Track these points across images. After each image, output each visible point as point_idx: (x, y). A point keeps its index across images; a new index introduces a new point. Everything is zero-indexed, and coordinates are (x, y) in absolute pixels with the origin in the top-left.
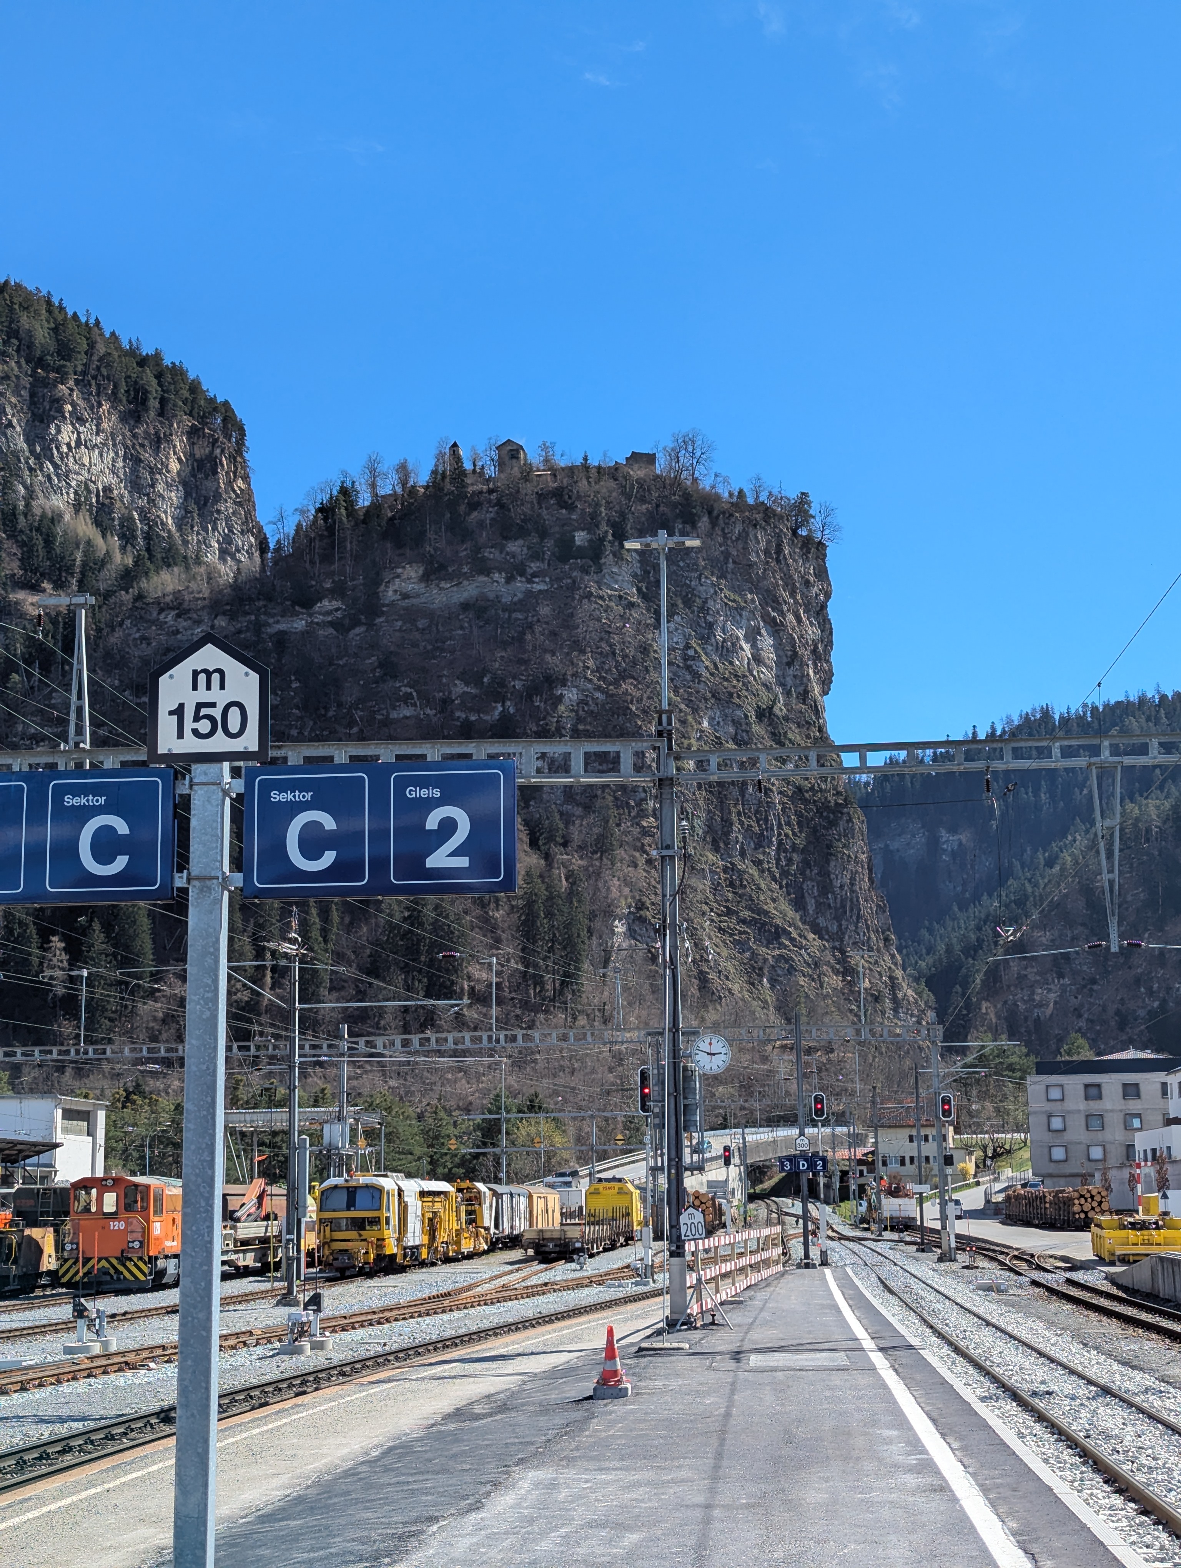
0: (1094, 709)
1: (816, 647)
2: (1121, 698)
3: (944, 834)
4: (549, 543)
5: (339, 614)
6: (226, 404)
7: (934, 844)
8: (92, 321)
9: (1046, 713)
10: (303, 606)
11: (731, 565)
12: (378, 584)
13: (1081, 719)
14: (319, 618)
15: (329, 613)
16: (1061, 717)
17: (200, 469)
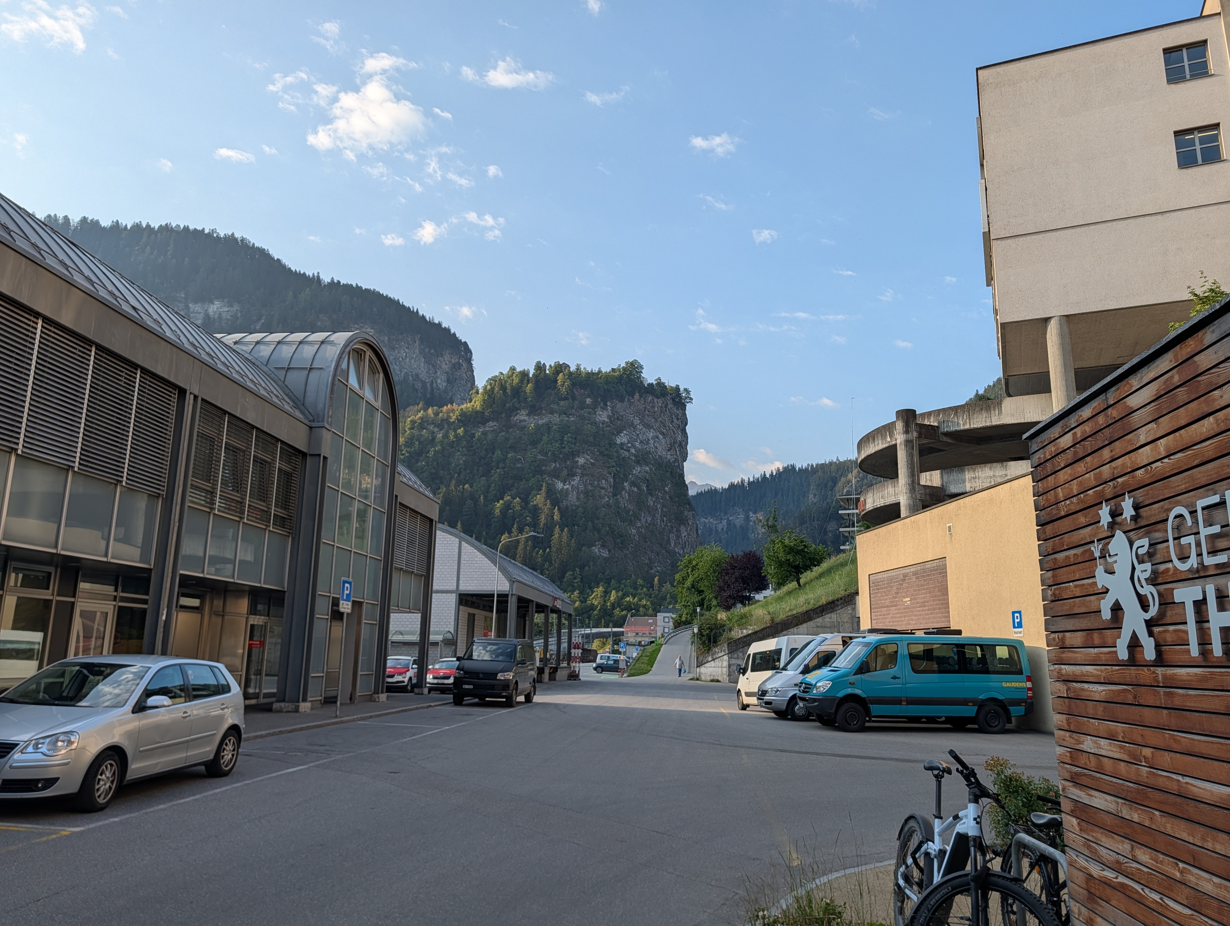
0: (812, 465)
1: (681, 443)
2: (823, 462)
3: (751, 514)
4: (576, 403)
5: (495, 427)
6: (465, 343)
7: (747, 518)
8: (415, 311)
9: (793, 467)
10: (482, 424)
11: (647, 412)
12: (511, 417)
13: (807, 469)
14: (487, 429)
15: (492, 427)
16: (799, 469)
17: (454, 368)
